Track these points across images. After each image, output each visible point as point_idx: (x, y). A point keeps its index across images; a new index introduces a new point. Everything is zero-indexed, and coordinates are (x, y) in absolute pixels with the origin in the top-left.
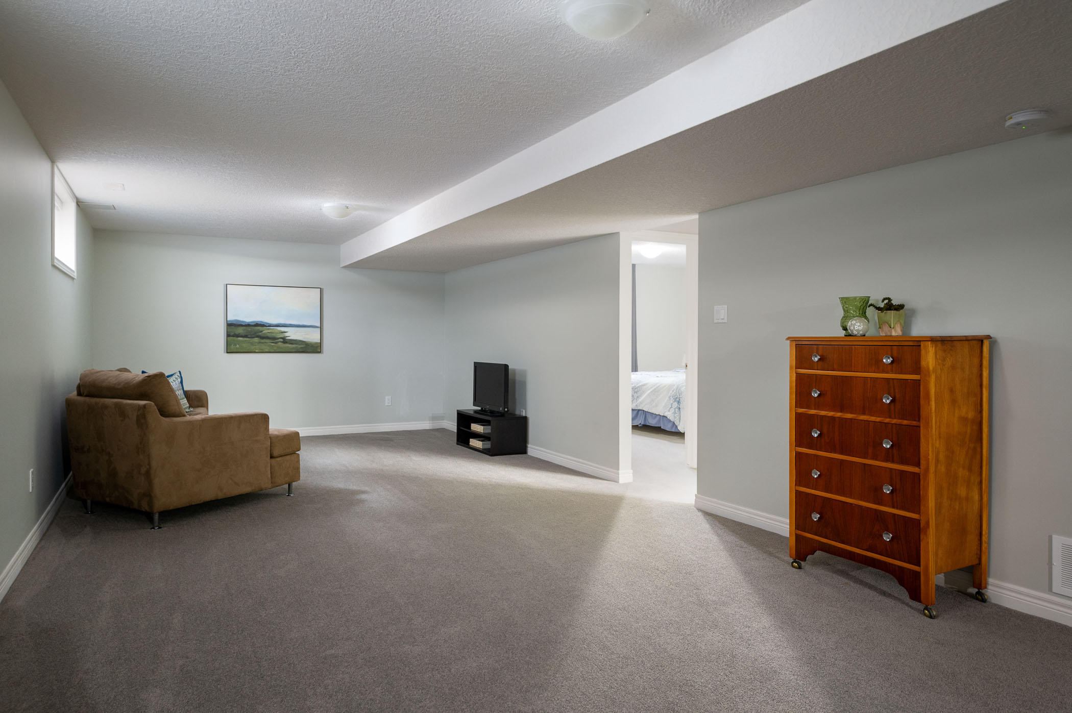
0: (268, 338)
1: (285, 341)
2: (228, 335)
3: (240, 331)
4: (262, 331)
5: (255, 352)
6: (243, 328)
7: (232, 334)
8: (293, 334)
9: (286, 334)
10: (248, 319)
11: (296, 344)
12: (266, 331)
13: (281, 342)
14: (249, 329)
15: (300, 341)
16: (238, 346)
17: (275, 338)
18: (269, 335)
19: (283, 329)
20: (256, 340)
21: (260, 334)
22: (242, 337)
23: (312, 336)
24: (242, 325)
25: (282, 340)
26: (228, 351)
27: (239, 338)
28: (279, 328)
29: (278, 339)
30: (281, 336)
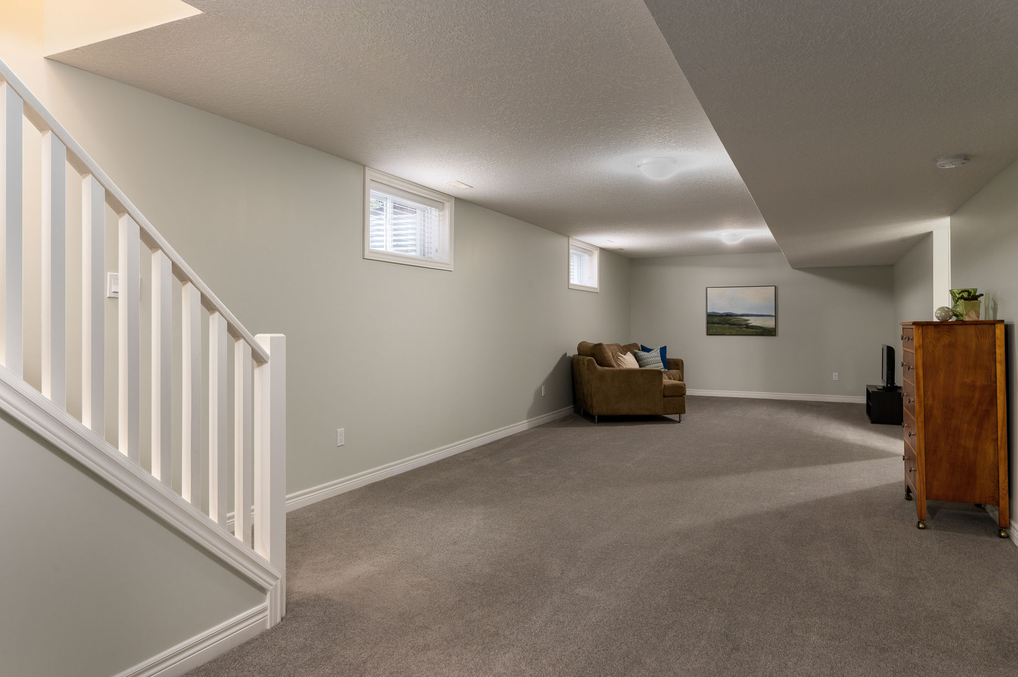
0: (735, 324)
1: (748, 326)
2: (708, 323)
3: (716, 319)
4: (731, 320)
5: (726, 335)
6: (718, 317)
7: (711, 322)
8: (754, 322)
9: (749, 322)
10: (721, 312)
11: (756, 329)
12: (733, 320)
13: (745, 327)
14: (722, 318)
15: (759, 326)
16: (714, 330)
17: (740, 325)
18: (736, 322)
19: (746, 318)
20: (727, 326)
21: (730, 321)
22: (717, 324)
23: (769, 323)
24: (717, 316)
25: (745, 326)
26: (708, 334)
27: (715, 325)
28: (743, 318)
29: (742, 325)
30: (745, 323)
